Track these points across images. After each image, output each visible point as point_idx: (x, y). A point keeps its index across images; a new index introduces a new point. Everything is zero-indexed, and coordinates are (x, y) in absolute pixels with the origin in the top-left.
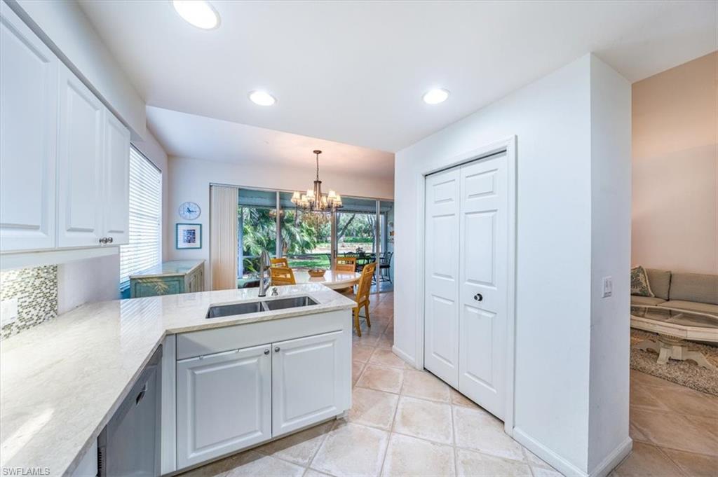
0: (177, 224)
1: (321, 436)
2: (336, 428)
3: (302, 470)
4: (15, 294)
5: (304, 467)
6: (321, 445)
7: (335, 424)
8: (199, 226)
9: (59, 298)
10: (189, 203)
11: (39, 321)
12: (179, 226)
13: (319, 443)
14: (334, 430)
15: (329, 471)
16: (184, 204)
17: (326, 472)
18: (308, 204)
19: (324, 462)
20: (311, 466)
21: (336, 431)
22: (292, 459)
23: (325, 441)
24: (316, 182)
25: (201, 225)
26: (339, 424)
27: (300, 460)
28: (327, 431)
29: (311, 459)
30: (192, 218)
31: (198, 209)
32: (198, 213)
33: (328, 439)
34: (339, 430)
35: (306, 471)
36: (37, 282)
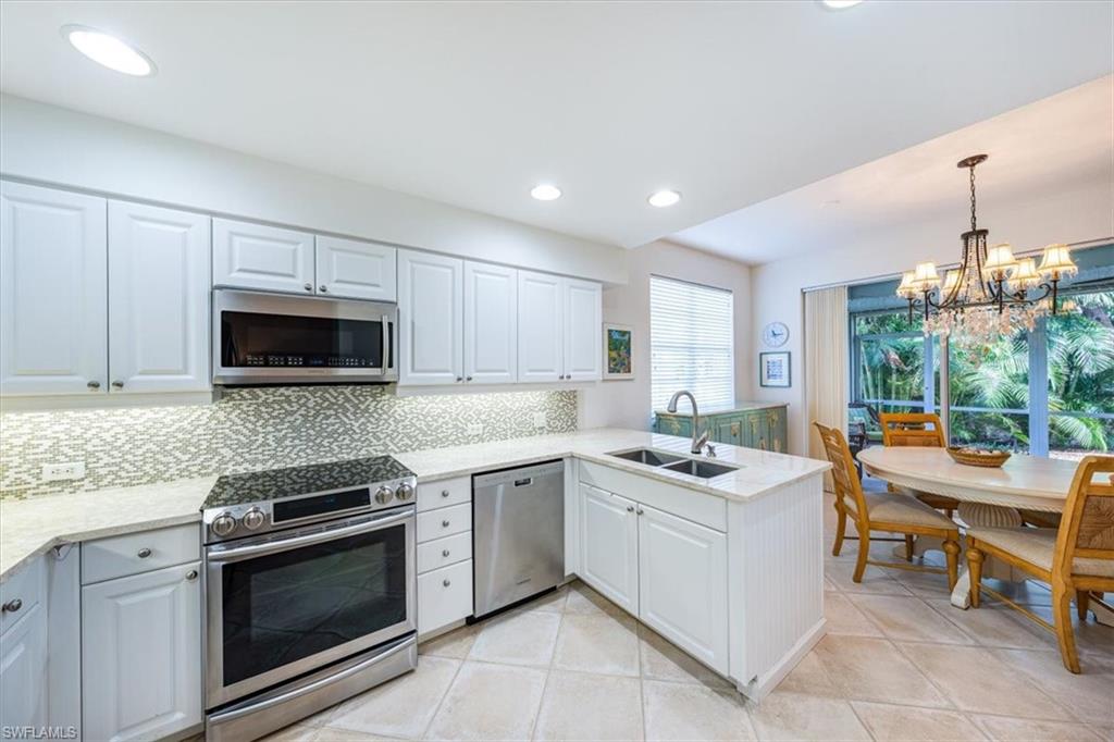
0: (761, 354)
1: (693, 679)
2: (721, 694)
3: (636, 673)
4: (545, 409)
5: (641, 673)
6: (680, 683)
7: (725, 690)
8: (786, 355)
9: (578, 417)
10: (774, 324)
11: (562, 430)
12: (763, 356)
13: (682, 680)
14: (714, 690)
15: (647, 703)
16: (768, 327)
17: (645, 701)
18: (921, 296)
19: (657, 693)
20: (645, 681)
21: (715, 694)
22: (644, 659)
23: (688, 686)
24: (966, 237)
25: (789, 354)
26: (729, 695)
27: (647, 667)
28: (707, 683)
29: (654, 678)
30: (778, 343)
31: (785, 331)
32: (785, 337)
33: (694, 689)
34: (719, 697)
35: (636, 678)
36: (561, 404)
